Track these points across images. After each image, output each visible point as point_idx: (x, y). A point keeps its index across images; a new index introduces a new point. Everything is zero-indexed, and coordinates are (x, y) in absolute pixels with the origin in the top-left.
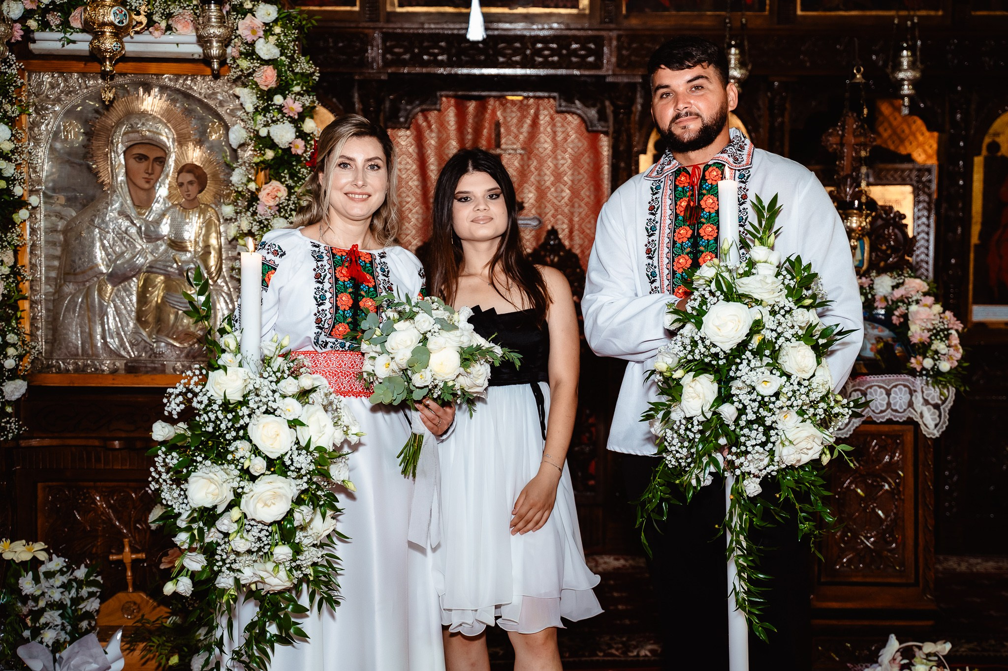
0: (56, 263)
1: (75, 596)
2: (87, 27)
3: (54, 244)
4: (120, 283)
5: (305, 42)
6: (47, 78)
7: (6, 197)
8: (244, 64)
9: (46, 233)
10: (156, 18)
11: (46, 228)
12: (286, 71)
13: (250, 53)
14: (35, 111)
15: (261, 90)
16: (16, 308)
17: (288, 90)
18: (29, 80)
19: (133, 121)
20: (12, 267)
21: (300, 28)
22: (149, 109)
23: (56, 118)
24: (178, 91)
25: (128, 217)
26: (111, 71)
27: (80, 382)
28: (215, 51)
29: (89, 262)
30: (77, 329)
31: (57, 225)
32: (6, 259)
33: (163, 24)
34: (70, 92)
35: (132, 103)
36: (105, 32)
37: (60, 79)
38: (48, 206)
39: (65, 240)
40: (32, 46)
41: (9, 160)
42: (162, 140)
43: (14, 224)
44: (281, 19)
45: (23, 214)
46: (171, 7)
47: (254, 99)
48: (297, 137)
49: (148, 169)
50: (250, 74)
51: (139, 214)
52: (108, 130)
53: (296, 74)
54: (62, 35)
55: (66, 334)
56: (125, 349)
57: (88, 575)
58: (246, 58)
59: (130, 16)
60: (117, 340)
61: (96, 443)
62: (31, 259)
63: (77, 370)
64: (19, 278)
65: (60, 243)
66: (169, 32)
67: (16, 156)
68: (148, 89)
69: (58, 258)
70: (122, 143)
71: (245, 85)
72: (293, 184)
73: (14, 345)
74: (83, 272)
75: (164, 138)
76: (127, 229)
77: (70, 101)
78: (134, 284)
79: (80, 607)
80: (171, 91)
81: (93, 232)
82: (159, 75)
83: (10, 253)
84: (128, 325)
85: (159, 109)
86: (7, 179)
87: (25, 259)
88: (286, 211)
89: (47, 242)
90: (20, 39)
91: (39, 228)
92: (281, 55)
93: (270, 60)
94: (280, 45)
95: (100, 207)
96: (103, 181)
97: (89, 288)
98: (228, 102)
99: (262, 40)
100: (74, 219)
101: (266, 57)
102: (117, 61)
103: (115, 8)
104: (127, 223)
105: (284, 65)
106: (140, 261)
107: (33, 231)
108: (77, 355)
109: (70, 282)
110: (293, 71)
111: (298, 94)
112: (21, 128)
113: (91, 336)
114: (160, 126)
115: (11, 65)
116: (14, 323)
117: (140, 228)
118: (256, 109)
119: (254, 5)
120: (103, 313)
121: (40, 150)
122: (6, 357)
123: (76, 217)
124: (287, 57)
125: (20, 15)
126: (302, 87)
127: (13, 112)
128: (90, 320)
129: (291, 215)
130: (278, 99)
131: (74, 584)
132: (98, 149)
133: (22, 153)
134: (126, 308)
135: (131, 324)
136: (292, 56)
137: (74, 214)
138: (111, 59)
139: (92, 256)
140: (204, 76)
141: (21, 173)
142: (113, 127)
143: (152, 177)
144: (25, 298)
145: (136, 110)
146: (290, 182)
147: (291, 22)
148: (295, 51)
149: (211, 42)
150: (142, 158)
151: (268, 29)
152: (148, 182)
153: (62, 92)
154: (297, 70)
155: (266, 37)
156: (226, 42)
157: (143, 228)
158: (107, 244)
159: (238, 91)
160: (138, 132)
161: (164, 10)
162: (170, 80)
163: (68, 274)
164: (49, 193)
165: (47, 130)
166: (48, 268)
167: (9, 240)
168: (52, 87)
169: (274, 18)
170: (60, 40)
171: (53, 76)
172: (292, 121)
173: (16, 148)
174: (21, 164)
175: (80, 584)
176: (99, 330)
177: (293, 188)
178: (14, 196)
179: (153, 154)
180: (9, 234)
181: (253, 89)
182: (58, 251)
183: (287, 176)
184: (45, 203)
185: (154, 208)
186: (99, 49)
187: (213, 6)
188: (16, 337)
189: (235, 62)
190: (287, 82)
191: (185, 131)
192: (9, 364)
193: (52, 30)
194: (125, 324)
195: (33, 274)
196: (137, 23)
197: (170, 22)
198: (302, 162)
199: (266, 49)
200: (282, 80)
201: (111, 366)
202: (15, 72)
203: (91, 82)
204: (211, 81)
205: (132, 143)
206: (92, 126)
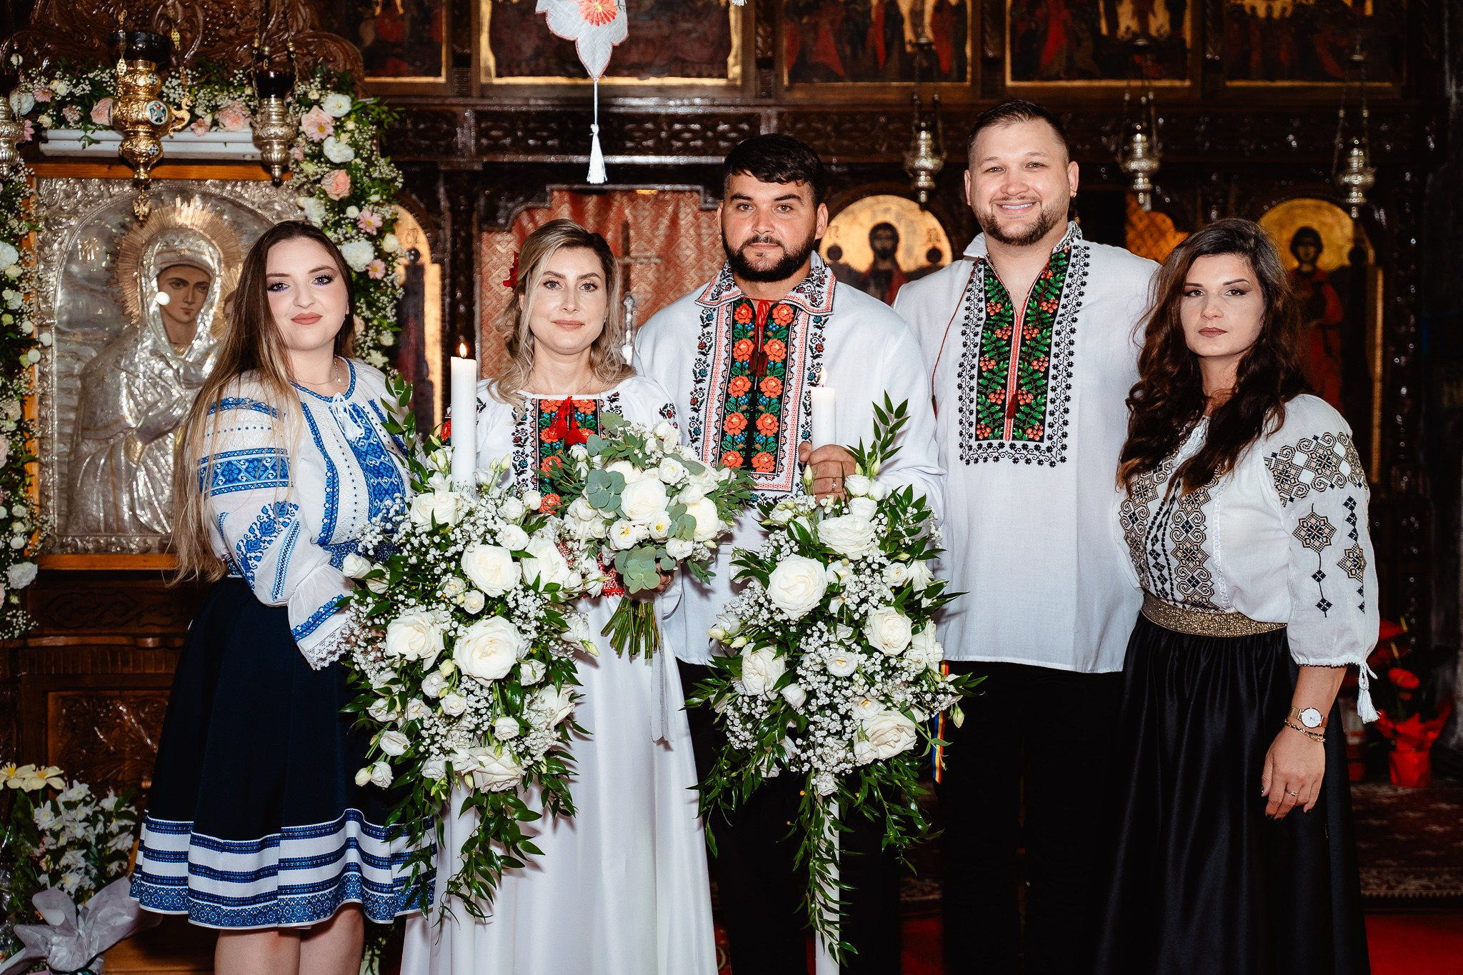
0: (72, 416)
1: (102, 832)
2: (117, 125)
3: (69, 391)
4: (152, 440)
5: (384, 140)
6: (60, 185)
7: (12, 335)
8: (310, 168)
9: (59, 378)
10: (199, 111)
11: (58, 372)
12: (361, 177)
13: (317, 155)
14: (45, 226)
15: (331, 200)
16: (22, 472)
17: (364, 199)
18: (38, 189)
19: (169, 237)
20: (19, 422)
21: (379, 123)
22: (188, 223)
23: (72, 235)
24: (224, 199)
25: (162, 357)
26: (146, 180)
27: (102, 564)
28: (276, 155)
29: (113, 414)
30: (98, 498)
31: (74, 368)
32: (11, 412)
33: (208, 119)
34: (91, 202)
35: (168, 215)
36: (139, 132)
37: (77, 186)
38: (62, 344)
39: (83, 387)
40: (43, 147)
41: (17, 289)
42: (205, 261)
43: (21, 367)
44: (355, 111)
45: (33, 355)
46: (218, 98)
47: (322, 209)
48: (376, 258)
49: (187, 297)
50: (319, 181)
51: (176, 353)
52: (137, 249)
53: (373, 180)
54: (82, 133)
55: (85, 505)
56: (159, 522)
57: (118, 805)
58: (312, 161)
59: (170, 111)
60: (148, 511)
61: (124, 640)
62: (40, 411)
63: (98, 550)
64: (26, 434)
65: (77, 390)
66: (214, 128)
67: (24, 284)
68: (187, 198)
69: (76, 409)
70: (155, 264)
71: (311, 195)
72: (371, 316)
73: (21, 519)
74: (106, 427)
75: (207, 258)
76: (161, 372)
77: (90, 213)
78: (171, 441)
79: (109, 845)
80: (216, 199)
81: (119, 376)
82: (201, 180)
83: (17, 404)
84: (163, 493)
85: (200, 222)
86: (13, 313)
87: (33, 412)
88: (362, 349)
89: (60, 389)
90: (30, 139)
91: (51, 372)
92: (356, 157)
93: (342, 163)
94: (354, 144)
95: (127, 345)
96: (131, 313)
97: (113, 446)
98: (288, 213)
99: (332, 139)
100: (94, 360)
101: (337, 160)
102: (154, 166)
103: (152, 103)
104: (161, 365)
105: (360, 170)
106: (178, 412)
107: (43, 376)
108: (99, 530)
109: (89, 439)
110: (370, 177)
111: (377, 204)
112: (30, 249)
113: (117, 506)
114: (203, 243)
115: (20, 171)
116: (21, 492)
117: (178, 371)
118: (325, 223)
119: (321, 95)
120: (132, 476)
121: (51, 274)
122: (12, 534)
123: (97, 358)
124: (363, 159)
125: (30, 109)
126: (382, 196)
127: (21, 230)
128: (115, 487)
129: (369, 354)
130: (352, 212)
131: (101, 817)
132: (126, 273)
133: (29, 280)
134: (160, 471)
135: (167, 492)
136: (370, 157)
137: (94, 354)
138: (145, 165)
139: (117, 407)
140: (257, 181)
141: (30, 305)
142: (143, 245)
143: (193, 306)
144: (33, 460)
145: (173, 224)
146: (367, 314)
147: (367, 115)
148: (372, 151)
149: (271, 144)
150: (180, 283)
151: (339, 125)
152: (187, 314)
153: (79, 202)
154: (376, 175)
155: (337, 135)
156: (289, 144)
157: (181, 371)
158: (136, 392)
159: (303, 200)
160: (175, 251)
161: (209, 101)
162: (215, 186)
163: (87, 429)
164: (63, 328)
165: (60, 249)
166: (62, 422)
167: (16, 388)
168: (68, 196)
169: (346, 112)
170: (80, 140)
171: (68, 182)
172: (370, 238)
173: (25, 274)
174: (29, 293)
175: (108, 816)
176: (126, 498)
177: (371, 320)
178: (21, 333)
179: (194, 278)
180: (15, 381)
181: (321, 199)
182: (74, 401)
183: (364, 306)
184: (58, 340)
185: (196, 347)
186: (132, 153)
187: (273, 100)
188: (24, 510)
189: (298, 165)
190: (363, 190)
191: (234, 250)
192: (18, 542)
193: (68, 127)
194: (159, 490)
195: (43, 430)
196: (177, 118)
197: (217, 116)
198: (382, 287)
199: (337, 150)
200: (357, 188)
201: (142, 544)
202: (23, 180)
203: (116, 190)
204: (266, 187)
205: (167, 265)
206: (118, 244)
